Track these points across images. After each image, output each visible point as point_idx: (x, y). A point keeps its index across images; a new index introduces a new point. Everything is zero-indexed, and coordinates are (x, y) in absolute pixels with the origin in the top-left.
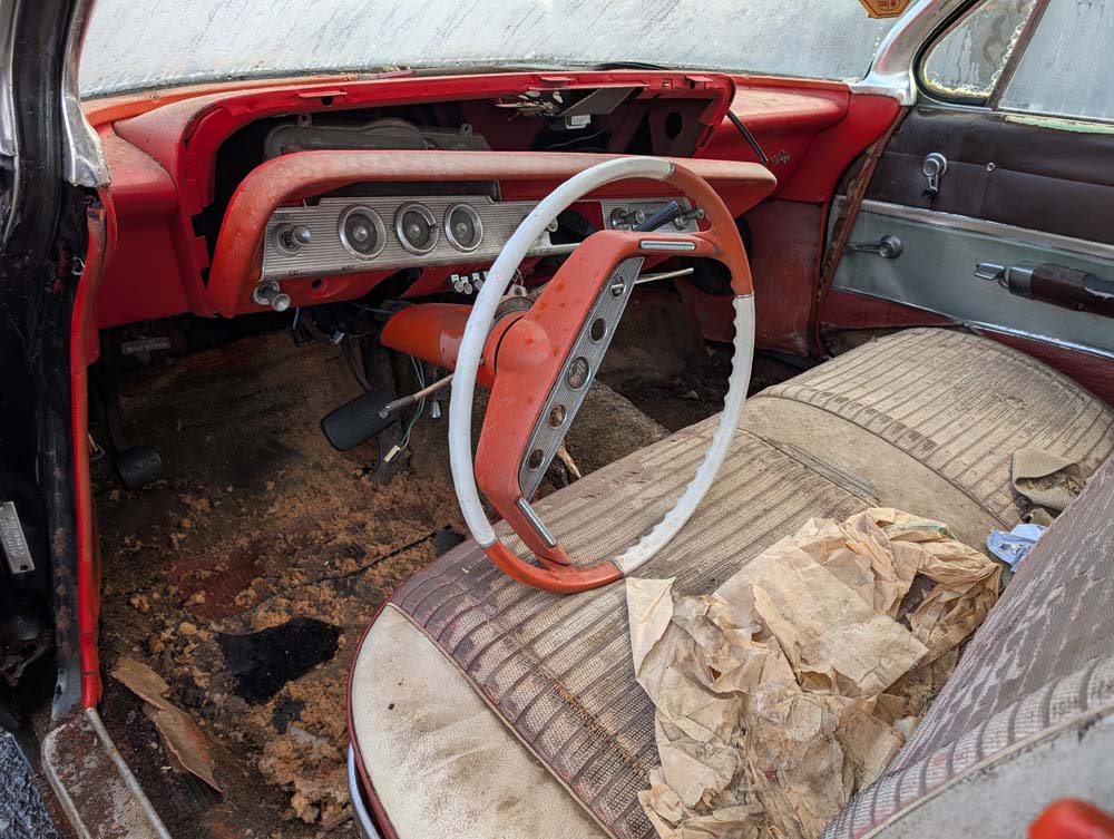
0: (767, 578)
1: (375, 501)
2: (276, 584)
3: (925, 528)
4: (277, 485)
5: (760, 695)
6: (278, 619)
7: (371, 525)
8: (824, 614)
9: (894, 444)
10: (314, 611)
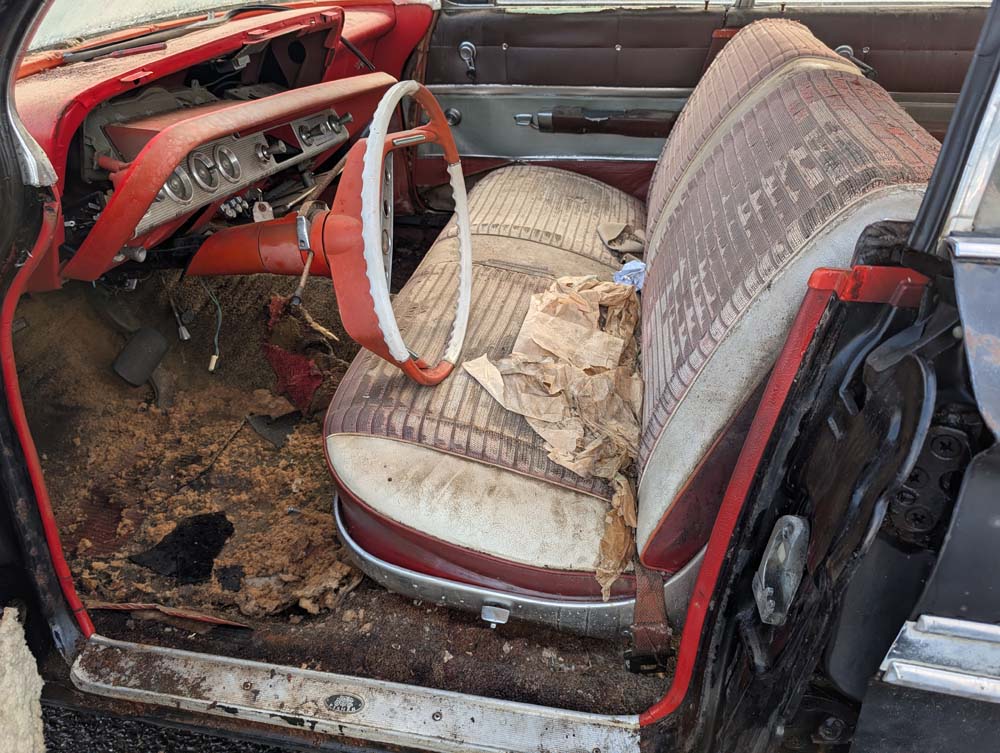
0: (536, 332)
1: (174, 421)
2: (142, 508)
3: (589, 280)
4: (82, 440)
5: (572, 388)
6: (168, 527)
7: (185, 438)
8: (571, 341)
9: (540, 243)
10: (190, 511)
